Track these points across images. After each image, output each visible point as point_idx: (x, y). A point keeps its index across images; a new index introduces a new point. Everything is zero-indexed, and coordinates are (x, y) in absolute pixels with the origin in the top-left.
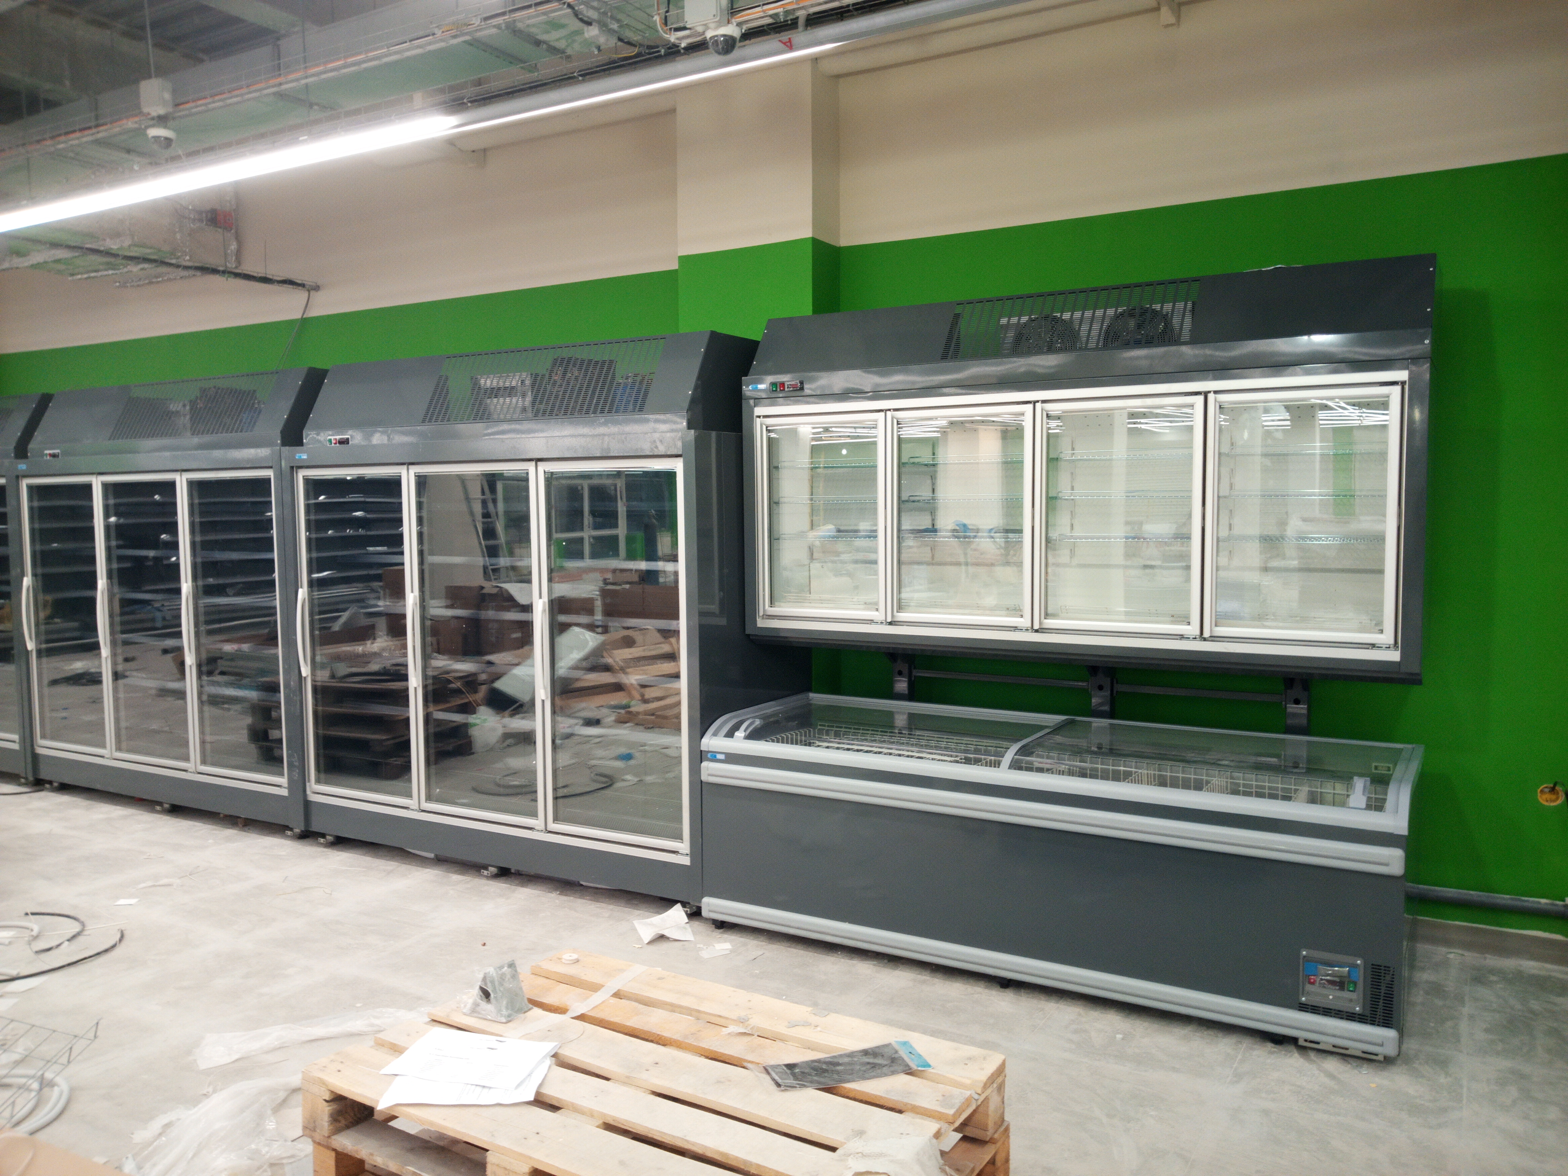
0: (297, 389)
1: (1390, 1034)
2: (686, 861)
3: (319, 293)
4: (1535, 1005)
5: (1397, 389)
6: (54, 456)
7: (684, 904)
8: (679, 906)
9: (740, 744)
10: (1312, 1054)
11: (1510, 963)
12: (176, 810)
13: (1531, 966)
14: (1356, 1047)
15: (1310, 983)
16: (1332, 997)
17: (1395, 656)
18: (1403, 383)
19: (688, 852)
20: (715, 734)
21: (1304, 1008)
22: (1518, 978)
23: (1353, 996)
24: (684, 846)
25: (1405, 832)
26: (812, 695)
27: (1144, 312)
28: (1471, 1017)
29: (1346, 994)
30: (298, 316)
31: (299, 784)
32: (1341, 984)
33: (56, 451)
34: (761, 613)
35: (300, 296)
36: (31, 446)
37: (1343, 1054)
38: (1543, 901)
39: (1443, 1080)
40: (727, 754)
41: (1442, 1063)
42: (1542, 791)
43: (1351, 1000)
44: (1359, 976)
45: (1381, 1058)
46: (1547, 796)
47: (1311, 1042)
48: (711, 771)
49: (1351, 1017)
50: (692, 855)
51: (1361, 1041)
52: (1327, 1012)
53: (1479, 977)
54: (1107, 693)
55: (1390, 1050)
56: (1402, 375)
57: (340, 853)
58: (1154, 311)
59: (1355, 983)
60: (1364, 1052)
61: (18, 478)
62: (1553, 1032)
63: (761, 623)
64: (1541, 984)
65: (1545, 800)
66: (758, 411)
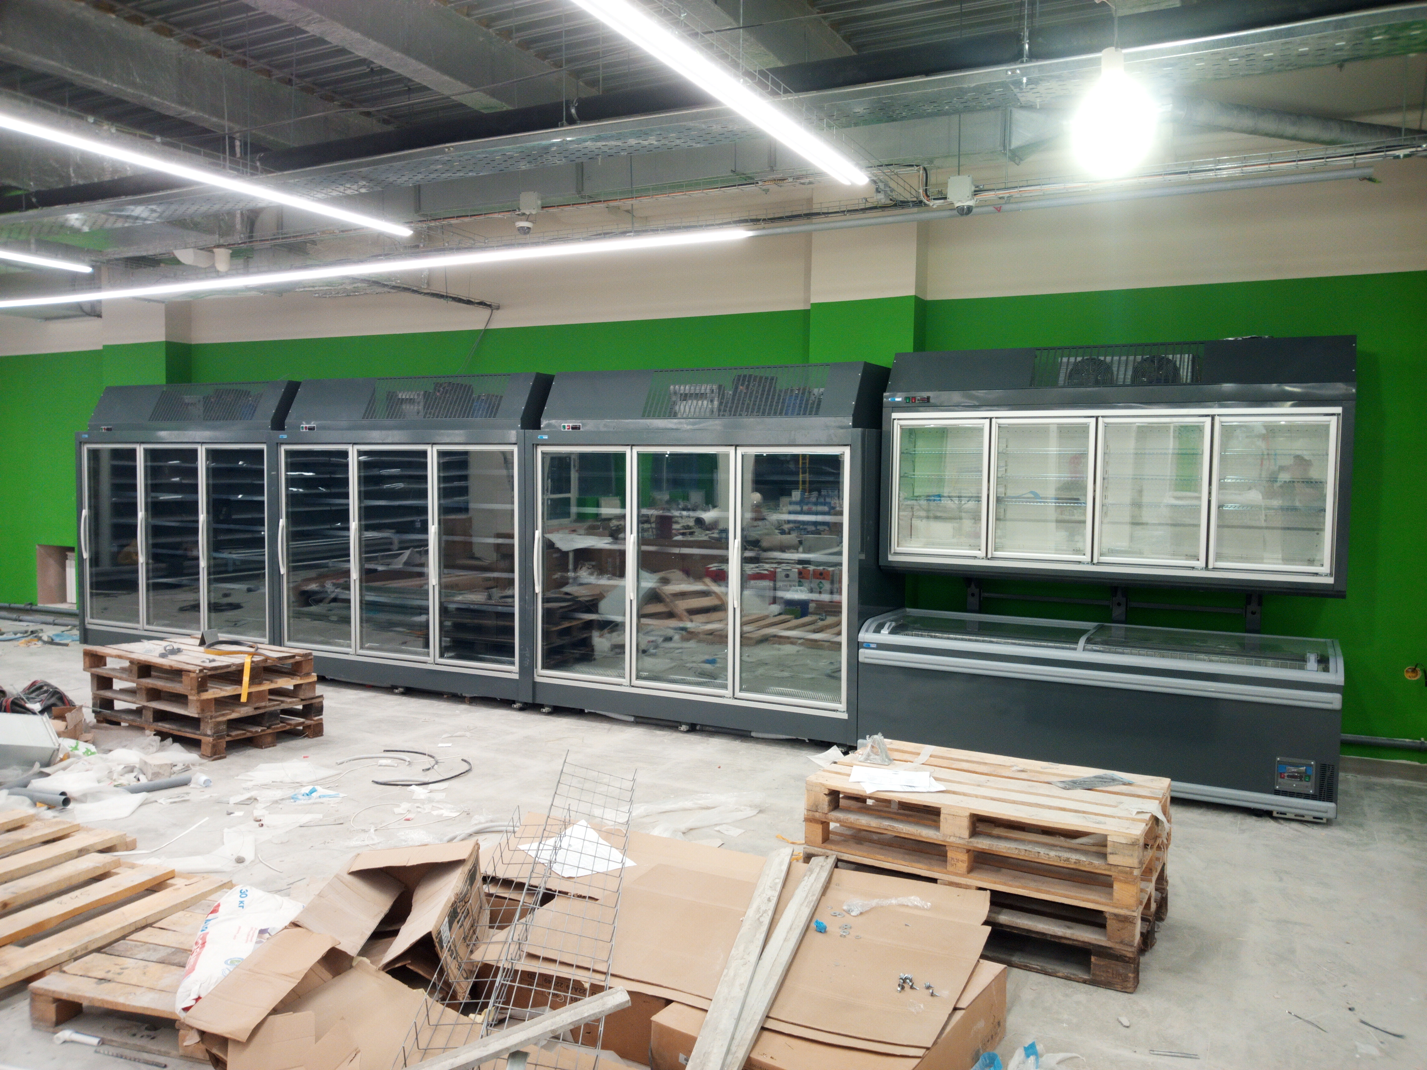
0: (529, 389)
1: (1332, 805)
2: (845, 716)
3: (498, 311)
4: (1405, 799)
5: (1334, 419)
6: (310, 429)
7: (839, 745)
8: (835, 747)
9: (885, 636)
10: (1282, 822)
11: (1386, 781)
12: (409, 692)
13: (1398, 782)
14: (1309, 816)
15: (1281, 777)
16: (1294, 785)
17: (1331, 580)
18: (1339, 415)
19: (845, 709)
20: (867, 631)
21: (1277, 793)
22: (1392, 788)
23: (1309, 784)
24: (842, 706)
25: (1342, 684)
26: (908, 610)
27: (1161, 359)
28: (1369, 805)
29: (1304, 783)
30: (481, 327)
31: (527, 670)
32: (1300, 777)
33: (312, 425)
34: (892, 551)
35: (485, 313)
36: (288, 421)
37: (1300, 820)
38: (1407, 740)
39: (1361, 831)
40: (877, 644)
41: (1361, 825)
42: (1407, 671)
43: (1307, 787)
44: (1313, 772)
45: (1324, 821)
46: (1410, 674)
47: (1281, 813)
48: (865, 655)
49: (1307, 796)
50: (848, 710)
51: (1312, 810)
52: (1292, 794)
53: (1369, 787)
54: (1123, 608)
55: (1331, 815)
56: (1339, 410)
57: (559, 719)
58: (1168, 360)
59: (1309, 776)
60: (1314, 818)
61: (279, 444)
62: (1421, 812)
63: (891, 558)
64: (1408, 791)
65: (1409, 676)
66: (894, 415)
